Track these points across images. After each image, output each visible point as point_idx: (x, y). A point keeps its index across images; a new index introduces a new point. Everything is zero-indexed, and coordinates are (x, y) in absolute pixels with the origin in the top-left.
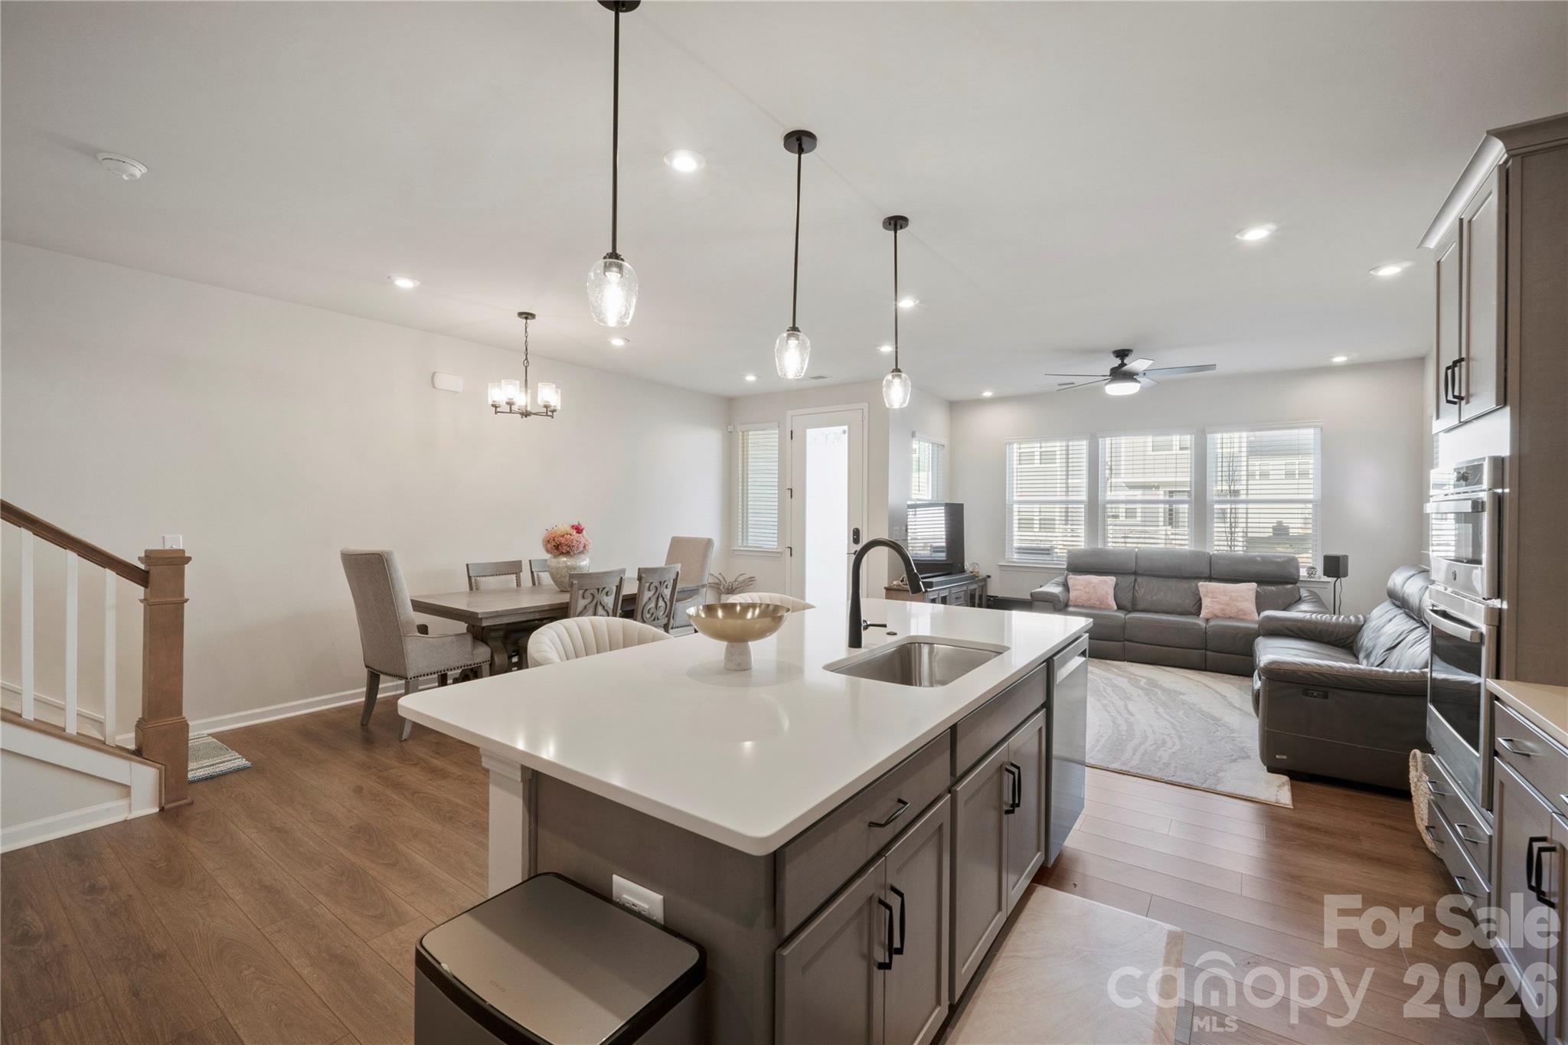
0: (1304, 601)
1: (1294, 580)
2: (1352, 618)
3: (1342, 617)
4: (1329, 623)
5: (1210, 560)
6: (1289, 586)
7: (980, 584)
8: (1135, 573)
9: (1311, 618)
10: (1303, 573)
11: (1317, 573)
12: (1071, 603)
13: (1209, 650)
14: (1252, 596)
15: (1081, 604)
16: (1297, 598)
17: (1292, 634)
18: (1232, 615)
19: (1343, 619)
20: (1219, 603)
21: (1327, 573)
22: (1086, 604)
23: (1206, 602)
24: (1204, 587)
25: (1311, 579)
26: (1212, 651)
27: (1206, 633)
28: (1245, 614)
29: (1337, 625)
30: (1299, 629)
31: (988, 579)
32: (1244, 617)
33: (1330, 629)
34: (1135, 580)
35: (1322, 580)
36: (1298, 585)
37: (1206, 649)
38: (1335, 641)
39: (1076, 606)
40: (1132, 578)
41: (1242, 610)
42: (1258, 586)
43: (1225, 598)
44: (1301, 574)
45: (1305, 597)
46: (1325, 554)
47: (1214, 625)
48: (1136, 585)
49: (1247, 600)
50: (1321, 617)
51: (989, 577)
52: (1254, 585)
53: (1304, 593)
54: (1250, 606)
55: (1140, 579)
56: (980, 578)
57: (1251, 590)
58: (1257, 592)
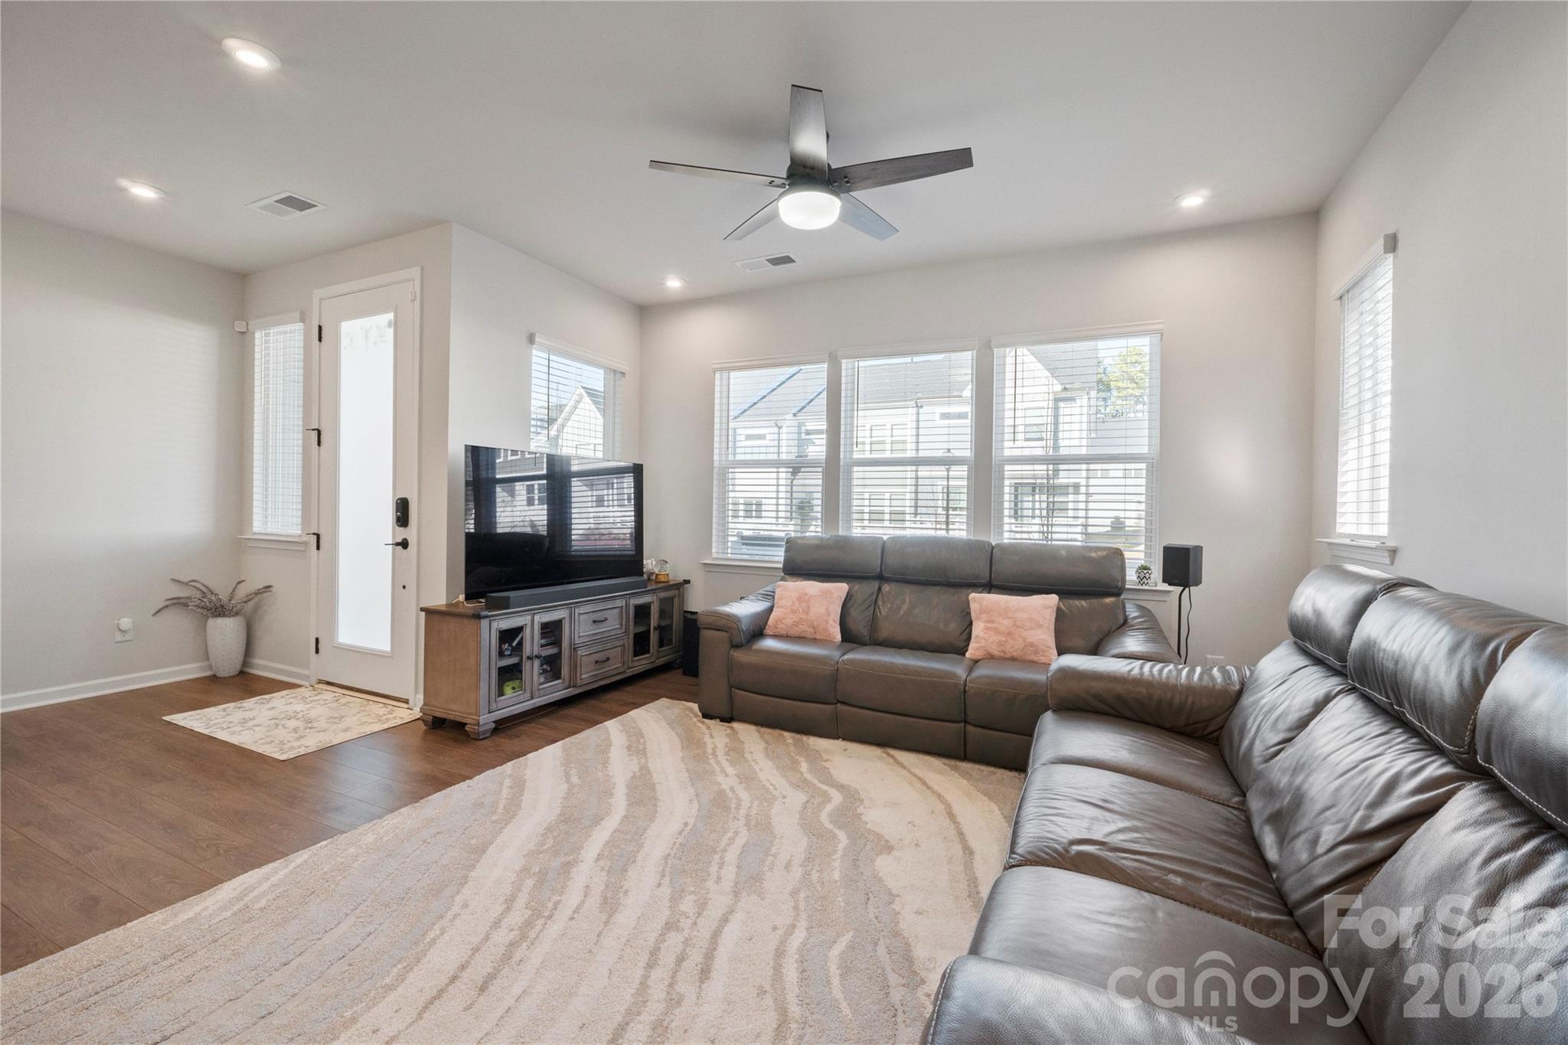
0: (1132, 628)
1: (1114, 588)
2: (1215, 672)
3: (1198, 670)
4: (1175, 686)
5: (992, 554)
6: (1109, 600)
7: (663, 595)
8: (881, 578)
9: (1142, 674)
10: (1131, 576)
11: (1152, 576)
12: (768, 631)
13: (969, 723)
14: (1050, 617)
15: (784, 632)
16: (1121, 621)
17: (1107, 709)
18: (1015, 654)
19: (1201, 674)
20: (997, 632)
21: (1168, 579)
22: (791, 632)
23: (978, 629)
24: (980, 601)
25: (1144, 587)
26: (976, 726)
27: (965, 691)
28: (1036, 652)
29: (1189, 689)
30: (1120, 698)
31: (686, 586)
32: (1034, 658)
33: (1177, 700)
34: (880, 589)
35: (1158, 588)
36: (1122, 597)
37: (966, 722)
38: (1187, 725)
39: (776, 636)
40: (876, 584)
41: (1031, 645)
42: (1060, 599)
43: (1005, 624)
44: (1128, 578)
45: (1135, 618)
46: (1165, 544)
47: (980, 677)
48: (880, 597)
49: (1041, 626)
50: (1161, 671)
51: (687, 582)
52: (1053, 599)
53: (1132, 612)
54: (1045, 637)
55: (886, 588)
56: (671, 583)
57: (1046, 607)
58: (1059, 609)
